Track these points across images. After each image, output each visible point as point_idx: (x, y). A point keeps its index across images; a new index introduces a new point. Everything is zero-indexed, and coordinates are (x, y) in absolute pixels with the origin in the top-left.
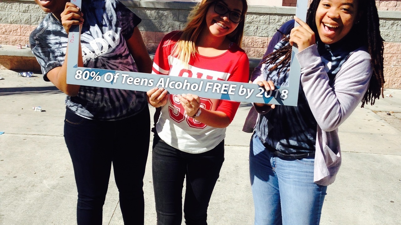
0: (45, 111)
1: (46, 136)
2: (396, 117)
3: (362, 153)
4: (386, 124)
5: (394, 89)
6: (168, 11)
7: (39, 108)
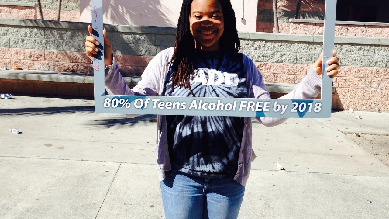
0: (22, 133)
1: (22, 159)
2: (365, 138)
3: (332, 174)
4: (355, 146)
5: (363, 110)
6: (144, 36)
7: (15, 130)
